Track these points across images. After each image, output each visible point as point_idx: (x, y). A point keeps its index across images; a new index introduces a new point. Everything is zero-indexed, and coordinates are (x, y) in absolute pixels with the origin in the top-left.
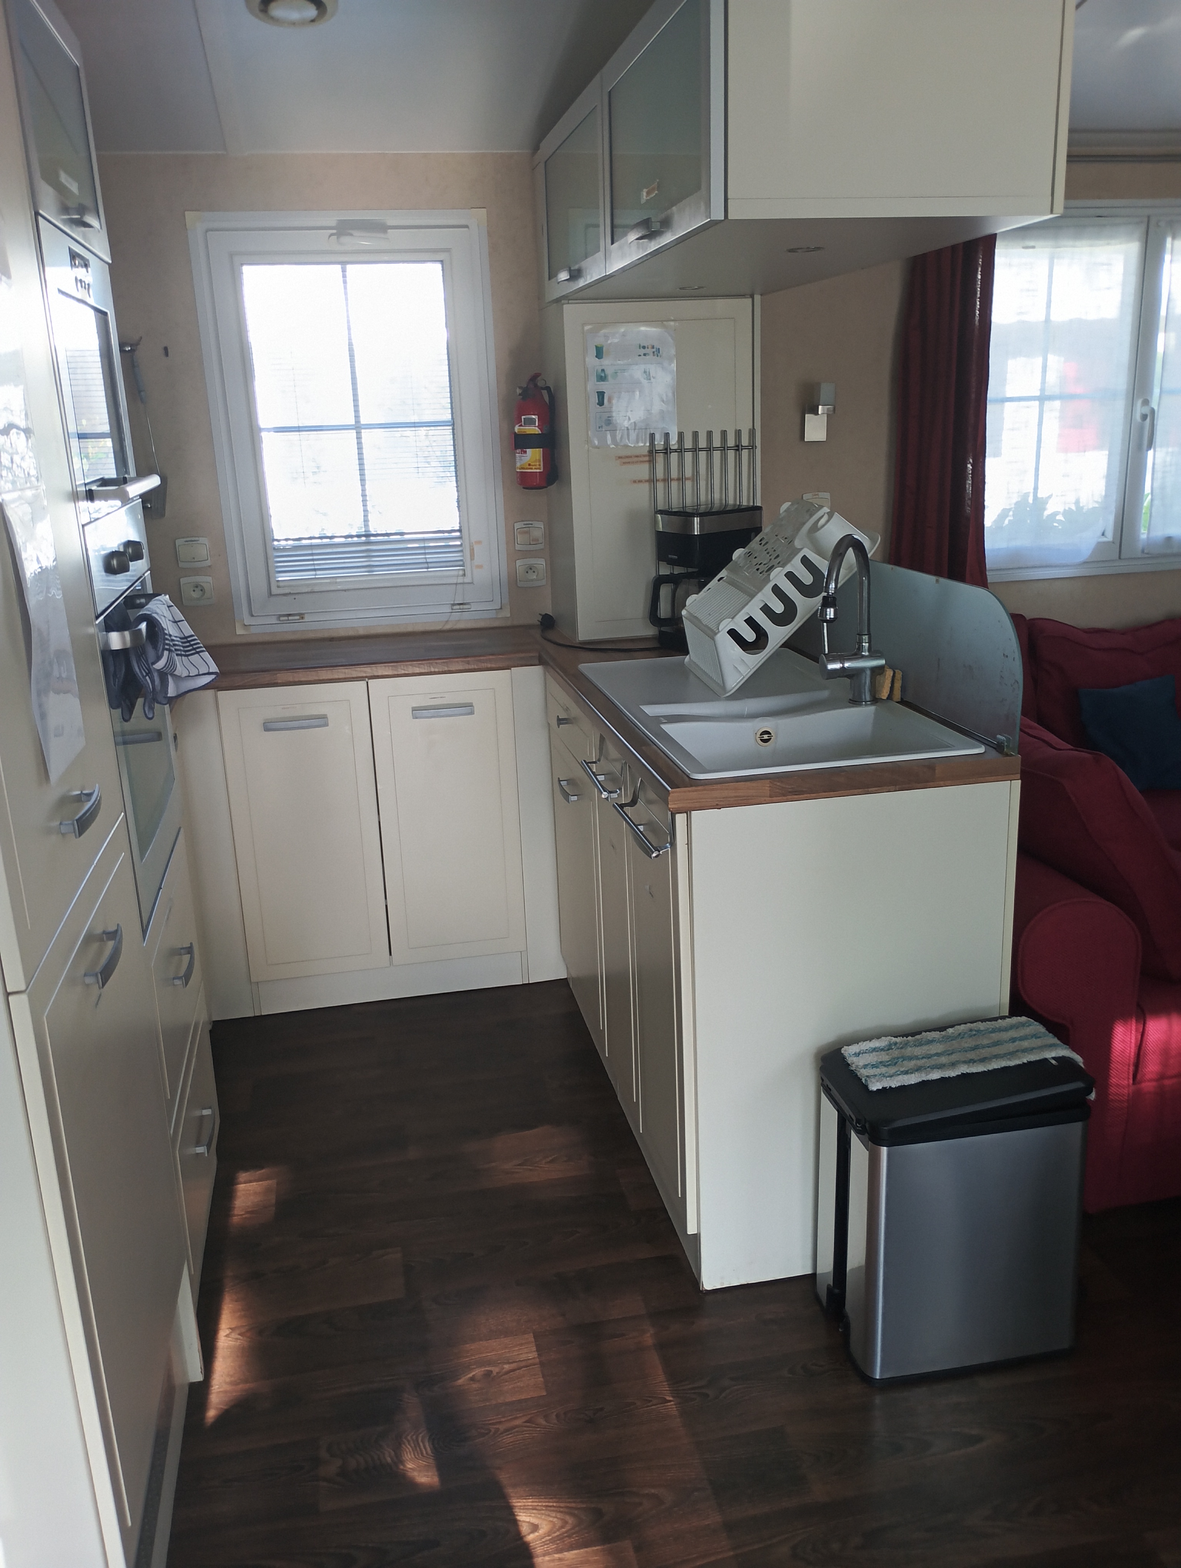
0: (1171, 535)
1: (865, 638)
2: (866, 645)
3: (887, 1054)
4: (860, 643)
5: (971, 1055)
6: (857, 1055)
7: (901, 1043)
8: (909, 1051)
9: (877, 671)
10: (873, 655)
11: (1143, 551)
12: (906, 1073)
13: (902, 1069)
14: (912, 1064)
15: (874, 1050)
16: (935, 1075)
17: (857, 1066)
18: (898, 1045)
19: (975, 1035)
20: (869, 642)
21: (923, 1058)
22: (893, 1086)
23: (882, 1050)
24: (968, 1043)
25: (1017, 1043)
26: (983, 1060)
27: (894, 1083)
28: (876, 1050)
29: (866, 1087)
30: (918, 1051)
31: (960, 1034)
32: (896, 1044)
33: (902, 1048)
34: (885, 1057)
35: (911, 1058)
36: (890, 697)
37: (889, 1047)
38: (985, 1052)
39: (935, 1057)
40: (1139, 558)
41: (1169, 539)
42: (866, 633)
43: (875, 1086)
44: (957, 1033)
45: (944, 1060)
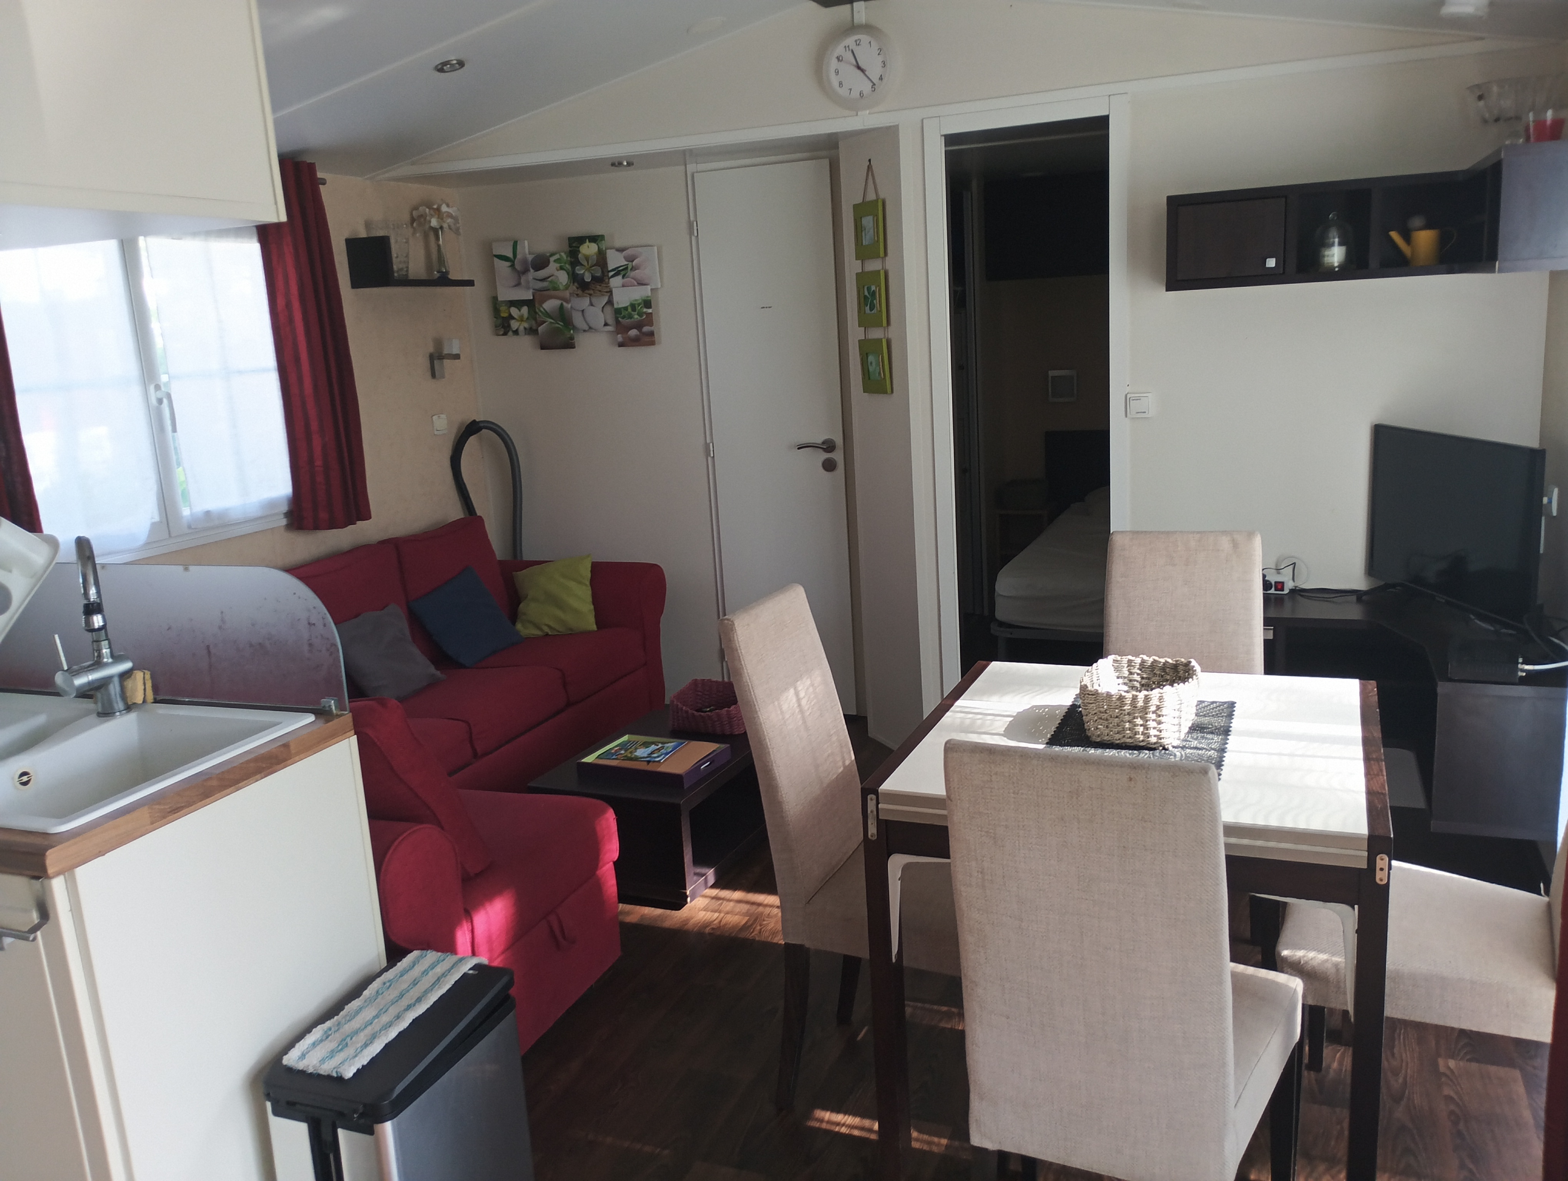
0: (209, 509)
1: (105, 644)
2: (105, 651)
3: (331, 1041)
4: (99, 651)
5: (405, 1002)
6: (303, 1056)
7: (334, 1026)
8: (348, 1028)
9: (125, 676)
10: (117, 658)
11: (189, 527)
12: (366, 1045)
13: (359, 1045)
14: (362, 1037)
15: (314, 1045)
16: (393, 1034)
17: (314, 1067)
18: (333, 1029)
19: (390, 986)
20: (110, 647)
21: (366, 1027)
22: (365, 1063)
23: (322, 1041)
24: (393, 994)
25: (430, 973)
26: (419, 1000)
27: (364, 1059)
28: (316, 1043)
29: (340, 1079)
30: (356, 1023)
31: (377, 992)
32: (330, 1029)
33: (338, 1030)
34: (330, 1045)
35: (356, 1032)
36: (144, 701)
37: (327, 1036)
38: (415, 992)
39: (376, 1020)
40: (186, 534)
41: (208, 513)
42: (105, 638)
43: (349, 1073)
44: (374, 992)
45: (385, 1019)
